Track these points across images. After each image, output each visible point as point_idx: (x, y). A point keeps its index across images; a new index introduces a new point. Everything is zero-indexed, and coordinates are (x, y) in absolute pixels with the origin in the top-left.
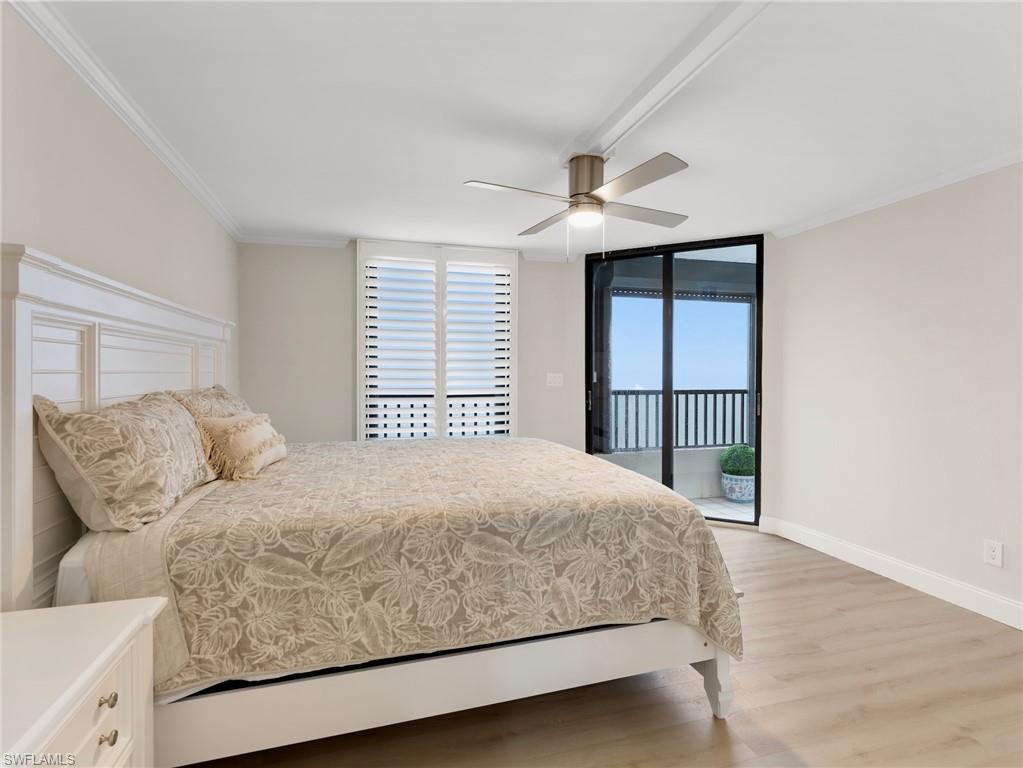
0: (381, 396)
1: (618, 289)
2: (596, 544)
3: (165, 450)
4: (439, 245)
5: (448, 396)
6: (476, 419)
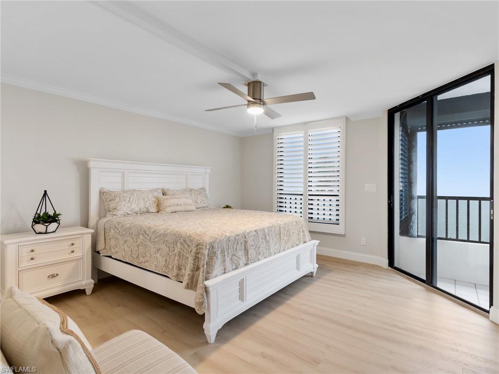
0: (285, 194)
1: (441, 125)
2: (166, 245)
3: (125, 201)
4: (306, 123)
5: (309, 195)
6: (318, 207)
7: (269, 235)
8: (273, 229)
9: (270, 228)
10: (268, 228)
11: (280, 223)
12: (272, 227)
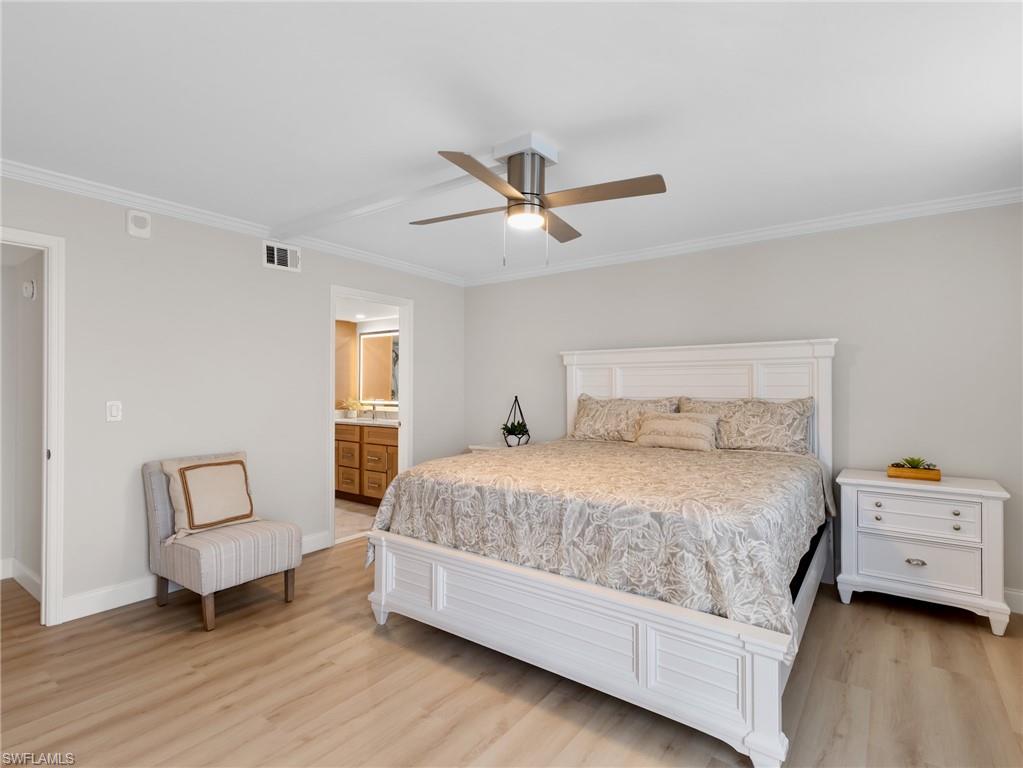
7: (516, 512)
8: (534, 504)
9: (523, 499)
10: (516, 495)
11: (568, 495)
12: (533, 496)
